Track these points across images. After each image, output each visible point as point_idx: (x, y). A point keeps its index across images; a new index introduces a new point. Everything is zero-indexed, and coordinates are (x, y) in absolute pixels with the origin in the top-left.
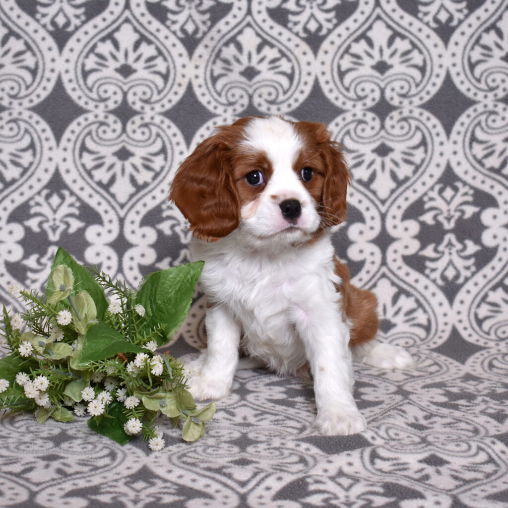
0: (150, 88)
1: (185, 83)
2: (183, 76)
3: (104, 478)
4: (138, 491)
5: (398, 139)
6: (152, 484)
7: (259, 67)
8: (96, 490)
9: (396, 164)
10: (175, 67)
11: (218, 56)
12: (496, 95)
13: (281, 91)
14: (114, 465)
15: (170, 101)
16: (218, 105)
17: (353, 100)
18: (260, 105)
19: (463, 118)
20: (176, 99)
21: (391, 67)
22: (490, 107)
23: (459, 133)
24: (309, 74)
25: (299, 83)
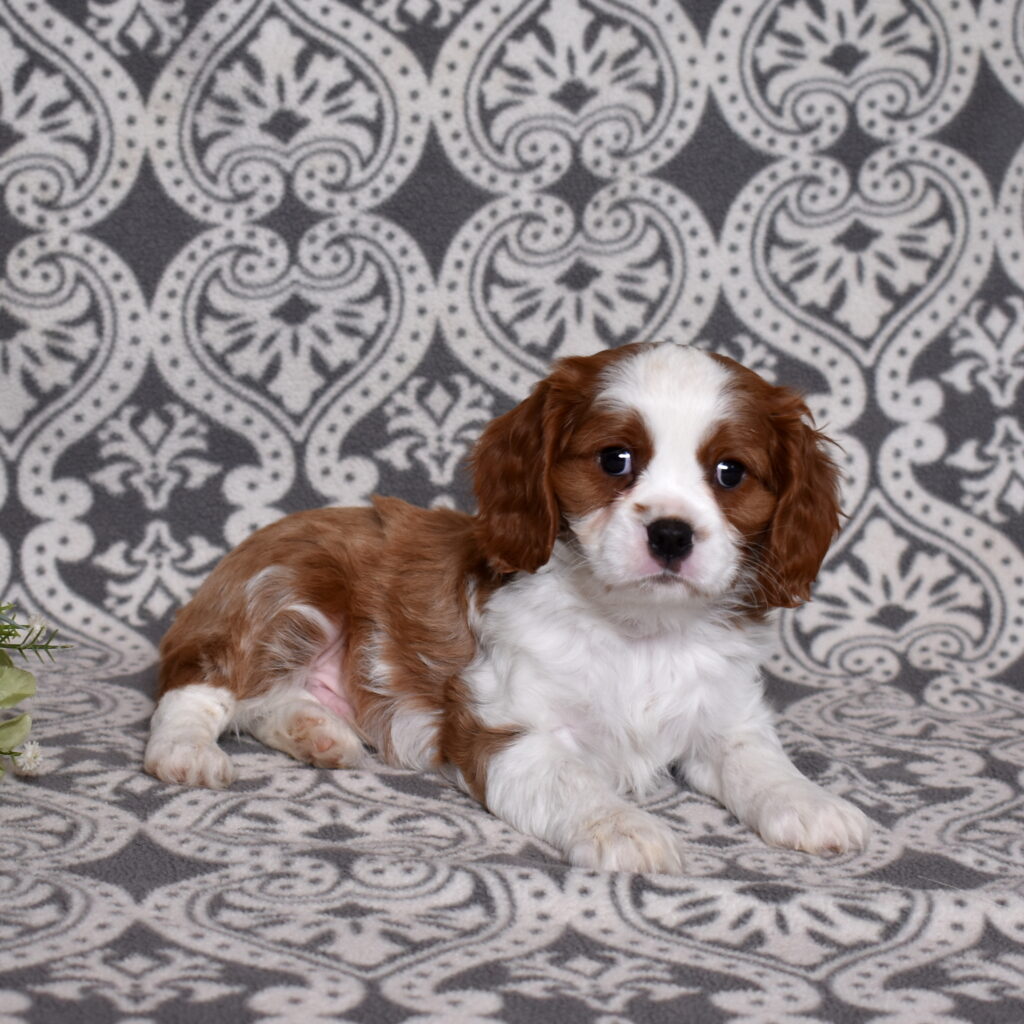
0: (57, 175)
1: (135, 159)
2: (131, 144)
3: (54, 948)
4: (136, 976)
5: (609, 248)
6: (165, 961)
7: (303, 111)
8: (41, 973)
9: (606, 302)
10: (110, 124)
11: (207, 92)
12: (815, 142)
13: (355, 161)
14: (69, 921)
15: (103, 202)
16: (211, 202)
17: (513, 171)
18: (310, 195)
19: (747, 195)
20: (115, 197)
21: (593, 93)
22: (806, 168)
23: (740, 227)
24: (416, 119)
25: (394, 140)
